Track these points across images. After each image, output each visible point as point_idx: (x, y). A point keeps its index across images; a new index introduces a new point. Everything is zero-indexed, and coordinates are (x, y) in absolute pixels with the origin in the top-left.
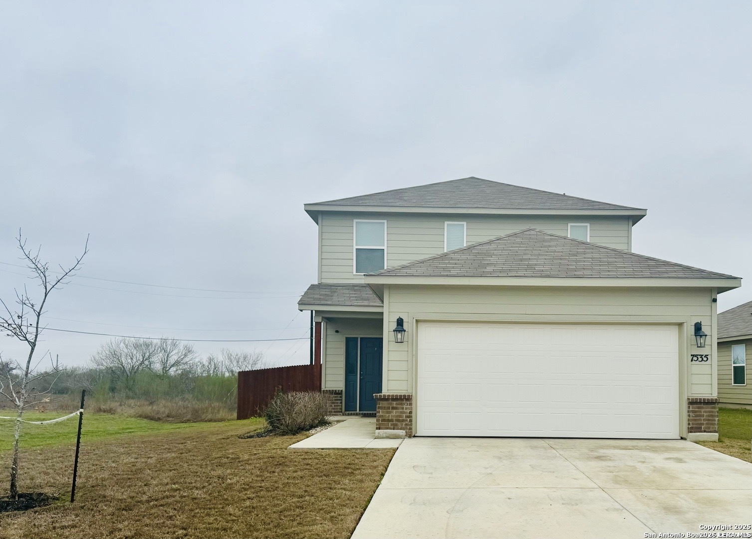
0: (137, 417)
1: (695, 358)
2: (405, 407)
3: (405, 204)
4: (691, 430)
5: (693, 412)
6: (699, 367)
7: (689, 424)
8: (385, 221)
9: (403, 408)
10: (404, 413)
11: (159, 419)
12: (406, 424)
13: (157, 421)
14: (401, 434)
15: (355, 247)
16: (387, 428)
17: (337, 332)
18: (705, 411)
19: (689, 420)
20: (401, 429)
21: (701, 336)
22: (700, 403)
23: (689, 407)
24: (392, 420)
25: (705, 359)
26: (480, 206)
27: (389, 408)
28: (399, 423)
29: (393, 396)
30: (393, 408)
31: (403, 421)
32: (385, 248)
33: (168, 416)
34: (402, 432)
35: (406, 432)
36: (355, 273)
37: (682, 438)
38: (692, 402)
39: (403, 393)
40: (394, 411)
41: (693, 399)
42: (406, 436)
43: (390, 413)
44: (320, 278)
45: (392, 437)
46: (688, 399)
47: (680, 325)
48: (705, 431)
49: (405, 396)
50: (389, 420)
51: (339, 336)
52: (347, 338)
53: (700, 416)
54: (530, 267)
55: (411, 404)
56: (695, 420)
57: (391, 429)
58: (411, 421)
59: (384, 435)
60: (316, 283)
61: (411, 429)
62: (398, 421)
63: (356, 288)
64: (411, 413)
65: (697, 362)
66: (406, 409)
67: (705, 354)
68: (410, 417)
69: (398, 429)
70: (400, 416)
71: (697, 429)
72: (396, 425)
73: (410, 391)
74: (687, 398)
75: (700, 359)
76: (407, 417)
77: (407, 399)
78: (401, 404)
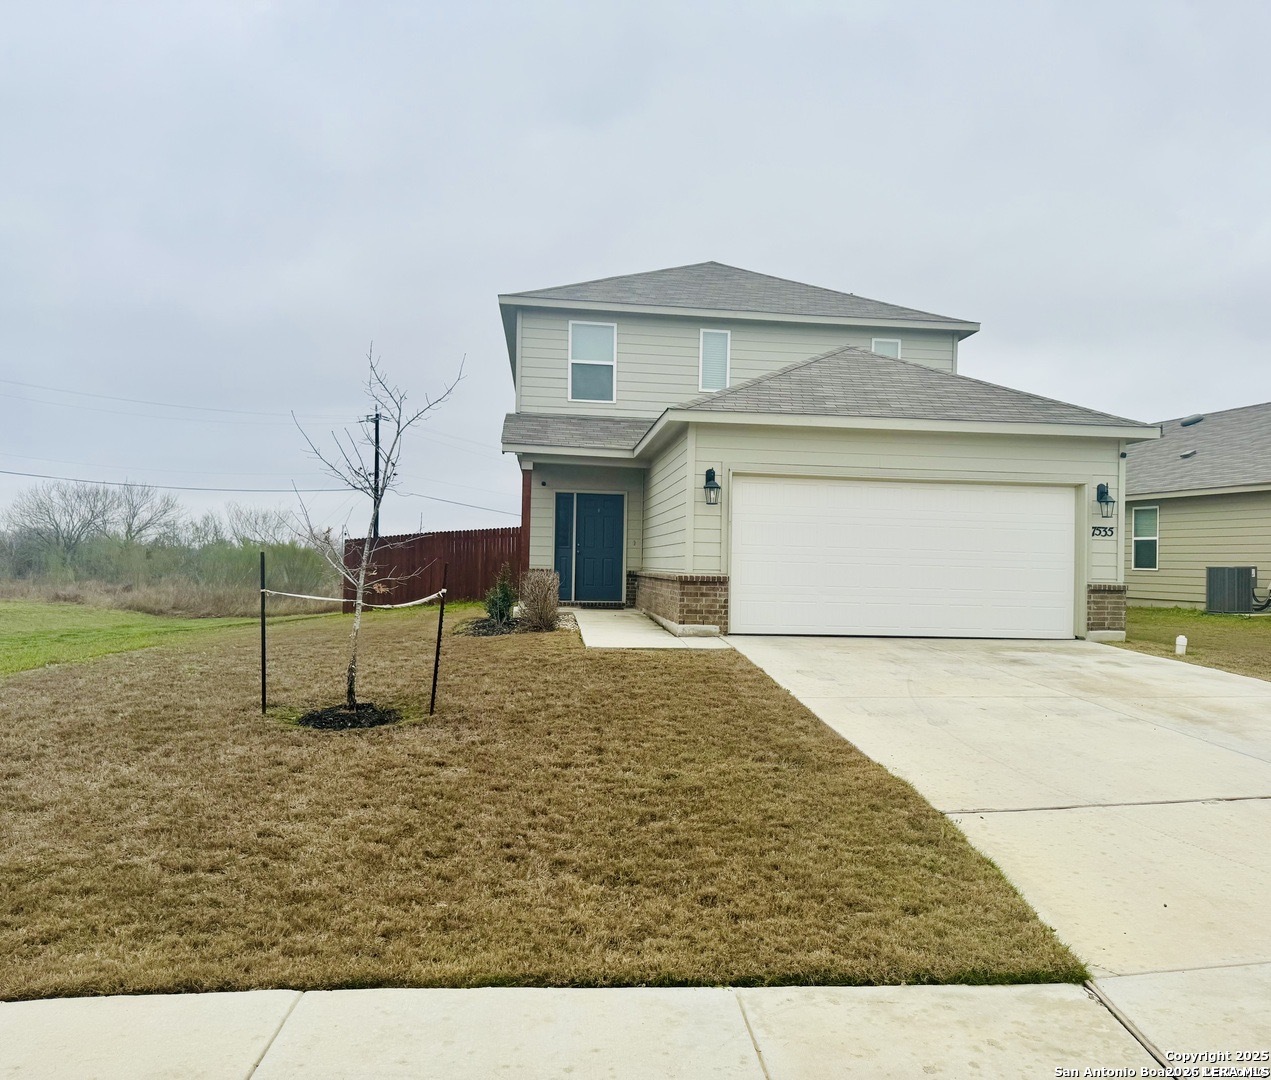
0: (125, 609)
1: (1097, 532)
2: (718, 593)
3: (642, 300)
4: (1091, 627)
5: (1094, 602)
6: (1103, 544)
7: (1089, 619)
8: (615, 325)
9: (715, 595)
10: (717, 601)
11: (160, 613)
12: (720, 618)
13: (158, 615)
14: (714, 630)
15: (571, 361)
16: (695, 623)
17: (544, 484)
18: (1110, 601)
19: (1088, 614)
20: (713, 624)
21: (1107, 503)
22: (1104, 591)
23: (1089, 597)
24: (701, 612)
25: (1109, 533)
26: (750, 308)
27: (696, 595)
28: (710, 616)
29: (703, 577)
30: (702, 595)
31: (716, 612)
32: (614, 364)
33: (174, 608)
34: (715, 628)
35: (720, 628)
36: (570, 399)
37: (1077, 638)
38: (1095, 590)
39: (715, 574)
40: (704, 599)
41: (1095, 586)
42: (720, 633)
43: (698, 601)
44: (519, 404)
45: (701, 634)
46: (1089, 586)
47: (1078, 487)
48: (1109, 629)
49: (719, 578)
50: (696, 612)
51: (544, 490)
52: (557, 493)
53: (1103, 608)
54: (881, 403)
55: (726, 590)
56: (1098, 614)
57: (699, 623)
58: (726, 612)
59: (691, 632)
60: (514, 412)
61: (726, 623)
62: (709, 612)
63: (573, 421)
64: (726, 601)
65: (1100, 537)
66: (720, 596)
67: (1108, 526)
68: (726, 607)
69: (709, 624)
70: (712, 606)
71: (1100, 626)
72: (707, 618)
73: (724, 571)
74: (1086, 584)
75: (1103, 533)
76: (721, 607)
77: (722, 582)
78: (713, 589)
